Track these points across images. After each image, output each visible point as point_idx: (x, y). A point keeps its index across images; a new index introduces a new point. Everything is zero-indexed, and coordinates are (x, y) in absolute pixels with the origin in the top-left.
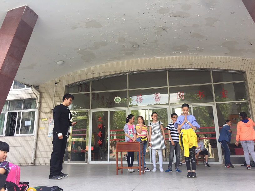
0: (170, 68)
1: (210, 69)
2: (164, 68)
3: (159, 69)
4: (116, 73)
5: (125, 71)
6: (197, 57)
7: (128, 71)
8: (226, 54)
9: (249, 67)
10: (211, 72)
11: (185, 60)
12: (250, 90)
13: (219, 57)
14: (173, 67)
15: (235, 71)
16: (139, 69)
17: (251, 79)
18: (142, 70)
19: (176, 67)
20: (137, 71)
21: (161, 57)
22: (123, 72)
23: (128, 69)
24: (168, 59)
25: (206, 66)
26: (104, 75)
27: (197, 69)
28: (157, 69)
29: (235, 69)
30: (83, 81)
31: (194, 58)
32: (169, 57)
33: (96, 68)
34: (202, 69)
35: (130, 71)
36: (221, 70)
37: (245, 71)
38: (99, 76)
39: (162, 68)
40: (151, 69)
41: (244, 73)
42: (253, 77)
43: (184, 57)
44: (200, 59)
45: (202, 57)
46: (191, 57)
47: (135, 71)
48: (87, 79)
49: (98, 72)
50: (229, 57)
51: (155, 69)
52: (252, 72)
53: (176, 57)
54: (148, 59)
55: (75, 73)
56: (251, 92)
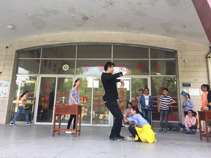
0: (115, 42)
1: (148, 46)
2: (109, 42)
3: (105, 43)
4: (66, 43)
5: (74, 42)
6: (139, 35)
7: (77, 42)
8: (163, 35)
9: (181, 47)
10: (149, 49)
11: (128, 36)
12: (179, 67)
13: (157, 37)
14: (118, 42)
15: (169, 49)
16: (87, 41)
17: (181, 58)
18: (91, 43)
19: (120, 42)
20: (86, 43)
21: (108, 32)
22: (72, 42)
23: (77, 40)
24: (114, 35)
25: (145, 43)
26: (54, 44)
27: (138, 45)
29: (169, 48)
30: (34, 47)
31: (136, 35)
32: (115, 33)
33: (47, 37)
34: (142, 46)
35: (79, 42)
36: (157, 48)
37: (177, 51)
38: (50, 44)
39: (108, 42)
40: (98, 42)
41: (176, 52)
42: (182, 56)
43: (128, 34)
44: (141, 37)
45: (143, 35)
46: (134, 34)
47: (83, 43)
48: (38, 45)
49: (49, 40)
50: (165, 37)
51: (102, 42)
52: (182, 51)
53: (121, 33)
54: (96, 33)
55: (27, 39)
56: (180, 69)
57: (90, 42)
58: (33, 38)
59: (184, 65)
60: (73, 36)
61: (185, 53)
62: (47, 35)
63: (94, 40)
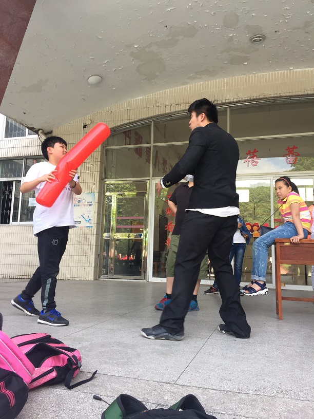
2: (309, 92)
5: (224, 101)
7: (229, 101)
16: (254, 95)
18: (262, 99)
20: (250, 100)
21: (304, 69)
23: (229, 97)
26: (179, 109)
28: (294, 94)
30: (137, 121)
33: (163, 96)
35: (235, 100)
38: (169, 111)
39: (306, 93)
40: (282, 95)
47: (245, 101)
48: (145, 117)
49: (167, 103)
51: (291, 94)
54: (275, 74)
55: (122, 105)
57: (261, 97)
58: (134, 103)
60: (219, 88)
62: (162, 92)
63: (271, 93)
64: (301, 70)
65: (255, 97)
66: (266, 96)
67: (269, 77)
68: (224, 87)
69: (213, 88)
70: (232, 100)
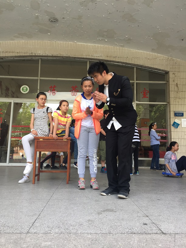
0: (92, 57)
1: (134, 65)
2: (84, 57)
3: (79, 58)
4: (25, 55)
5: (37, 55)
6: (123, 49)
7: (40, 55)
8: (153, 50)
9: (173, 67)
10: (135, 68)
11: (109, 50)
12: (171, 92)
13: (145, 53)
14: (96, 58)
15: (159, 70)
17: (174, 81)
19: (99, 58)
20: (52, 56)
22: (34, 54)
23: (40, 52)
24: (91, 47)
25: (131, 60)
26: (8, 55)
28: (76, 57)
29: (159, 68)
32: (92, 45)
34: (126, 63)
35: (44, 55)
36: (145, 67)
37: (169, 72)
38: (1, 56)
40: (70, 56)
41: (167, 73)
42: (175, 79)
43: (108, 47)
44: (126, 52)
45: (127, 49)
46: (116, 48)
47: (49, 56)
50: (155, 54)
52: (175, 73)
53: (99, 45)
54: (67, 43)
56: (172, 95)
57: (58, 55)
59: (177, 89)
60: (34, 46)
61: (178, 75)
63: (64, 54)
64: (81, 43)
65: (55, 55)
66: (62, 56)
67: (64, 45)
68: (37, 46)
69: (31, 46)
70: (42, 55)
